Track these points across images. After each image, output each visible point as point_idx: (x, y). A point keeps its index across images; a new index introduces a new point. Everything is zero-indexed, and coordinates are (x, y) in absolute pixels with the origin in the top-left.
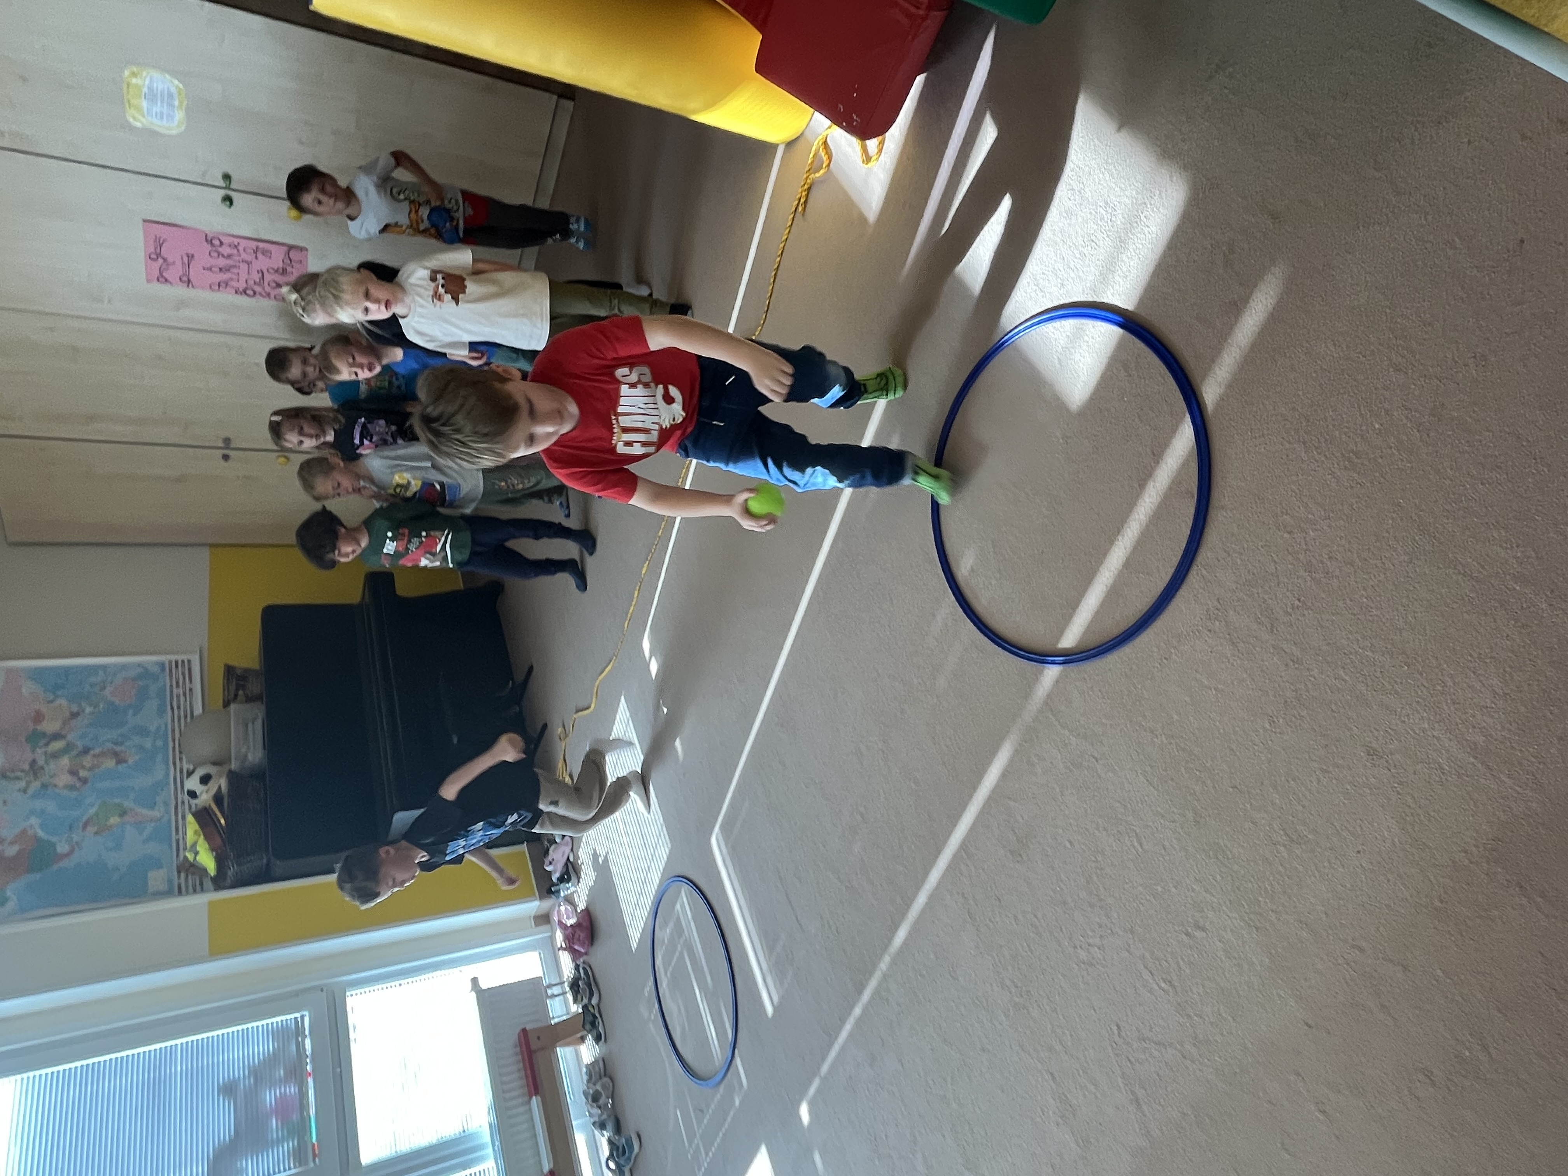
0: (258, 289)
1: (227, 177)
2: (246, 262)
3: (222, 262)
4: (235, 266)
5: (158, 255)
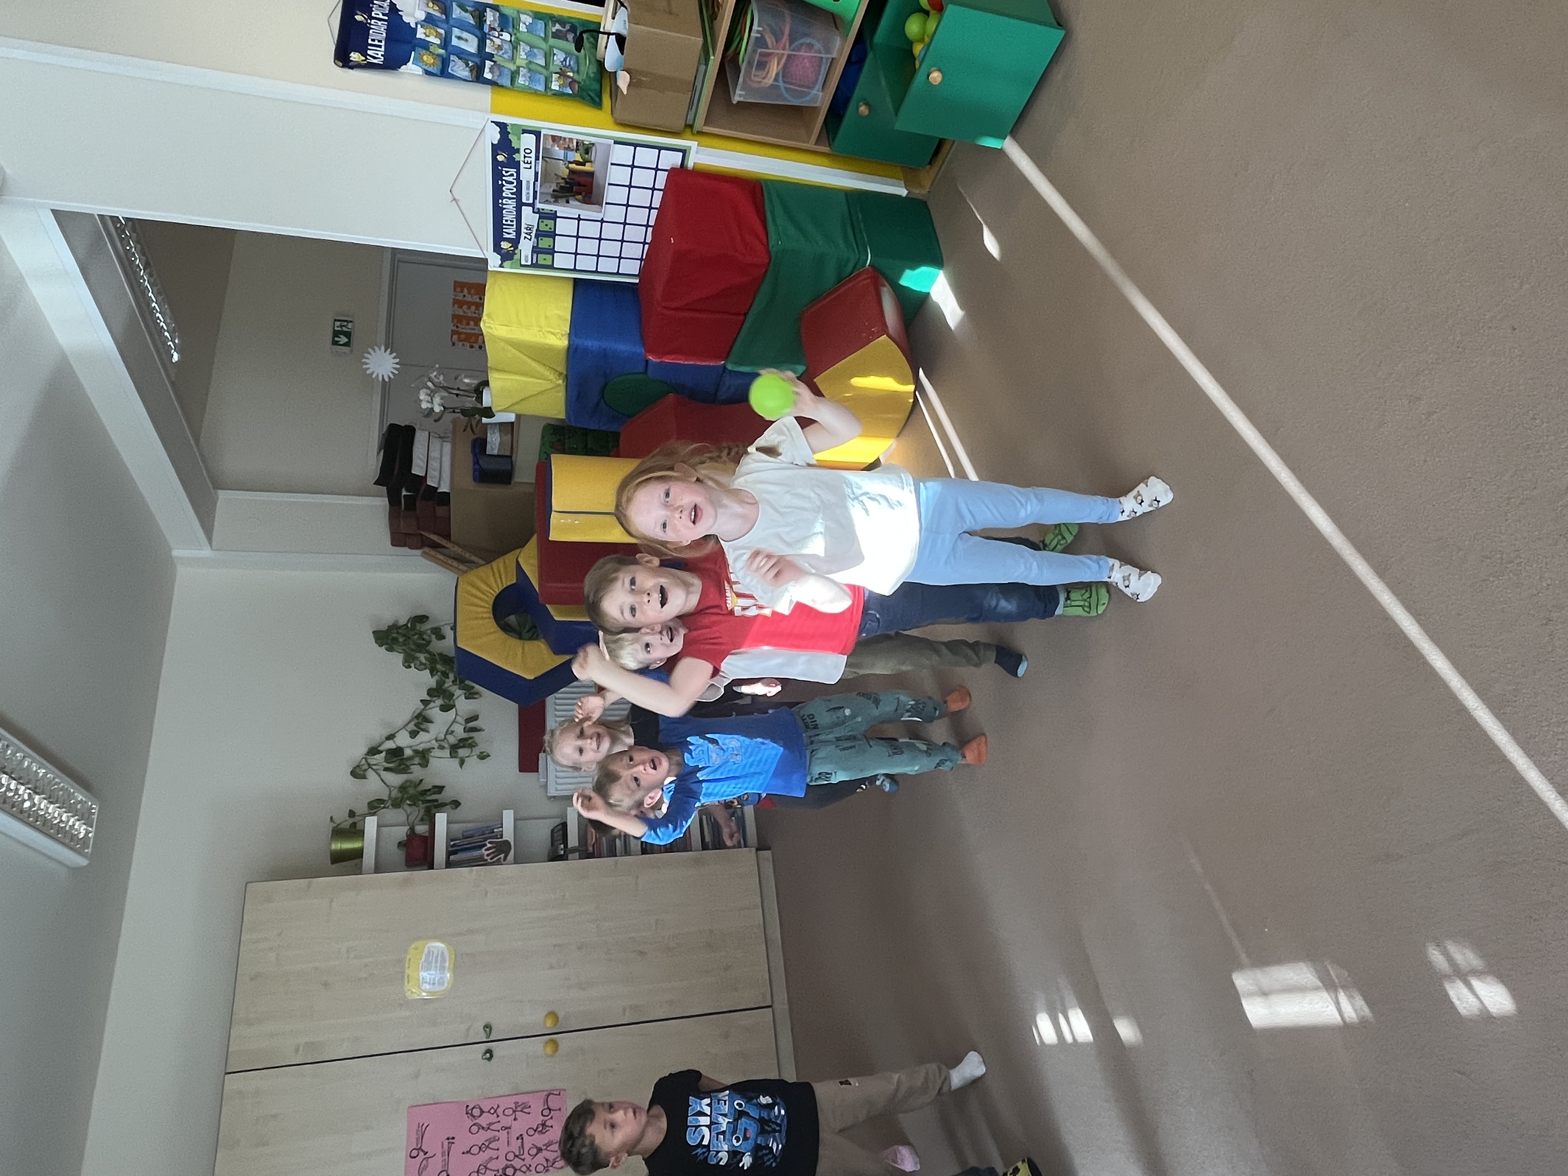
0: (517, 1163)
1: (488, 1027)
2: (506, 1128)
3: (482, 1137)
4: (495, 1139)
5: (420, 1149)
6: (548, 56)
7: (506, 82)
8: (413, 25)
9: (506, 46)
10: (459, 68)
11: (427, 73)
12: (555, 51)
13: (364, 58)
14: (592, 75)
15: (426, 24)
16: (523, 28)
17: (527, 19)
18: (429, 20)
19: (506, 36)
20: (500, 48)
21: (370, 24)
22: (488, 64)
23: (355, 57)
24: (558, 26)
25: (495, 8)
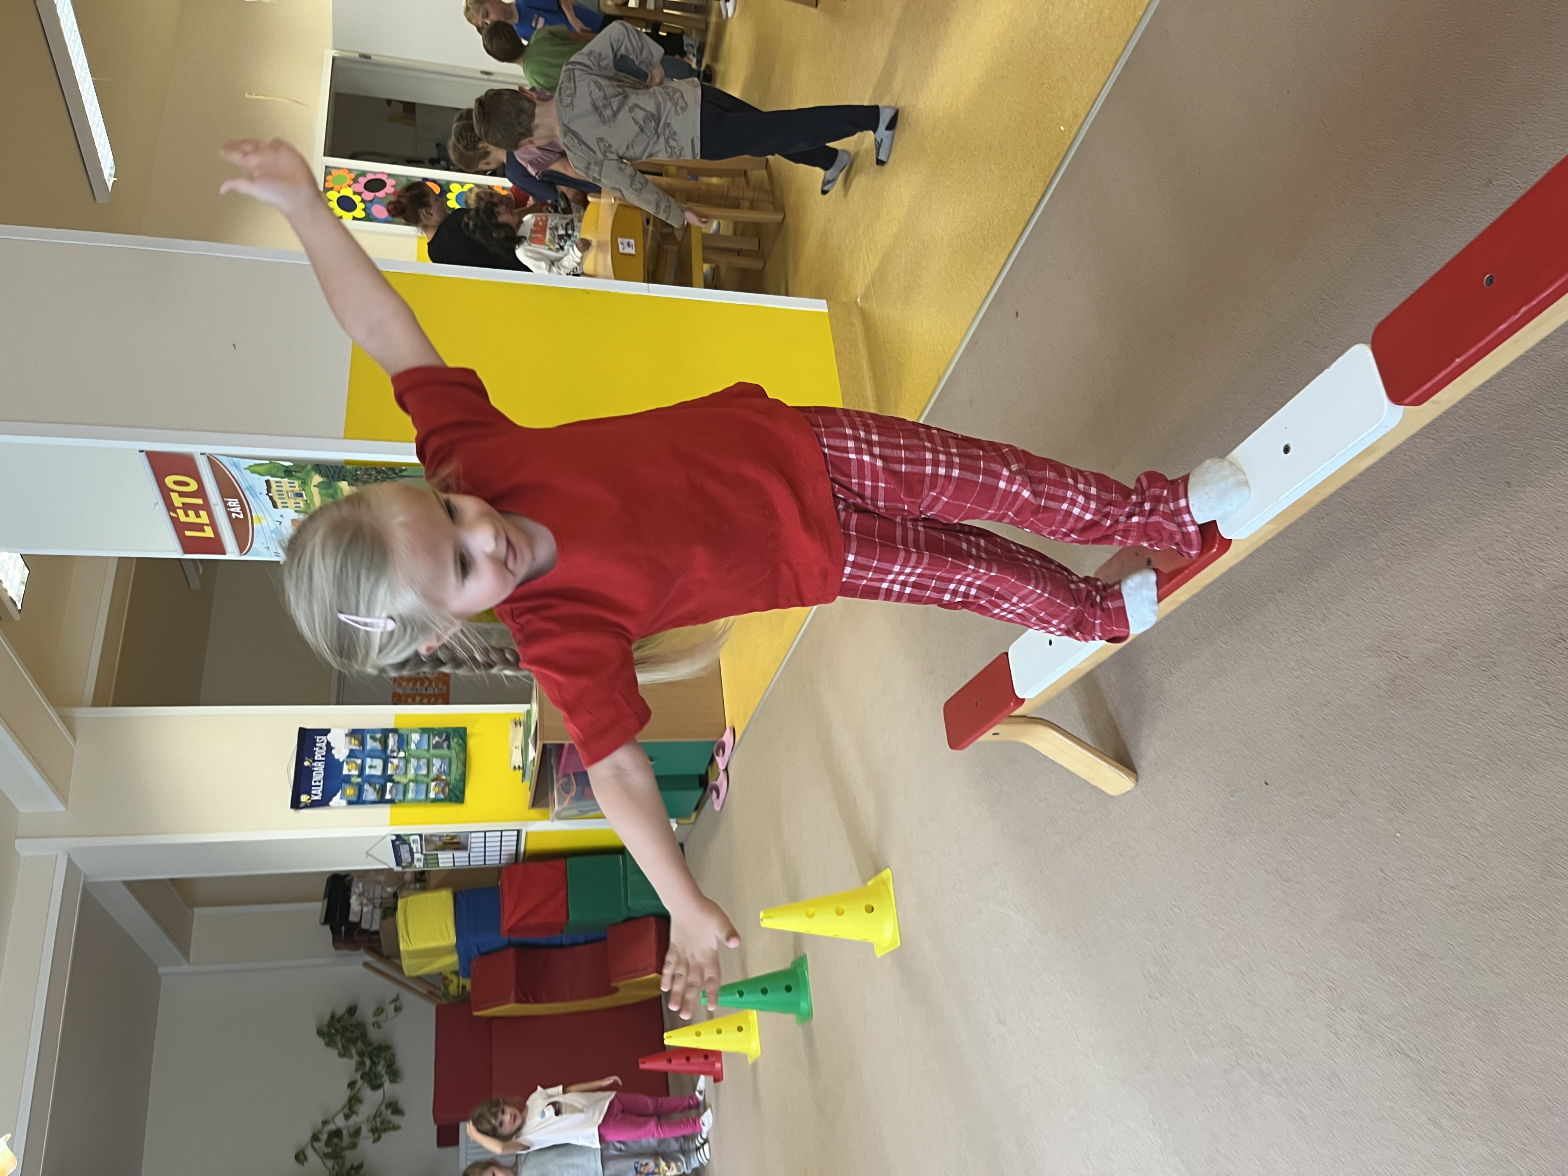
6: (429, 766)
7: (401, 797)
8: (341, 760)
9: (402, 764)
10: (370, 794)
11: (350, 803)
12: (435, 760)
13: (308, 797)
14: (458, 777)
15: (349, 760)
16: (413, 746)
17: (415, 737)
18: (352, 754)
19: (402, 754)
20: (397, 767)
21: (314, 767)
22: (389, 785)
23: (304, 798)
24: (437, 739)
25: (395, 731)
